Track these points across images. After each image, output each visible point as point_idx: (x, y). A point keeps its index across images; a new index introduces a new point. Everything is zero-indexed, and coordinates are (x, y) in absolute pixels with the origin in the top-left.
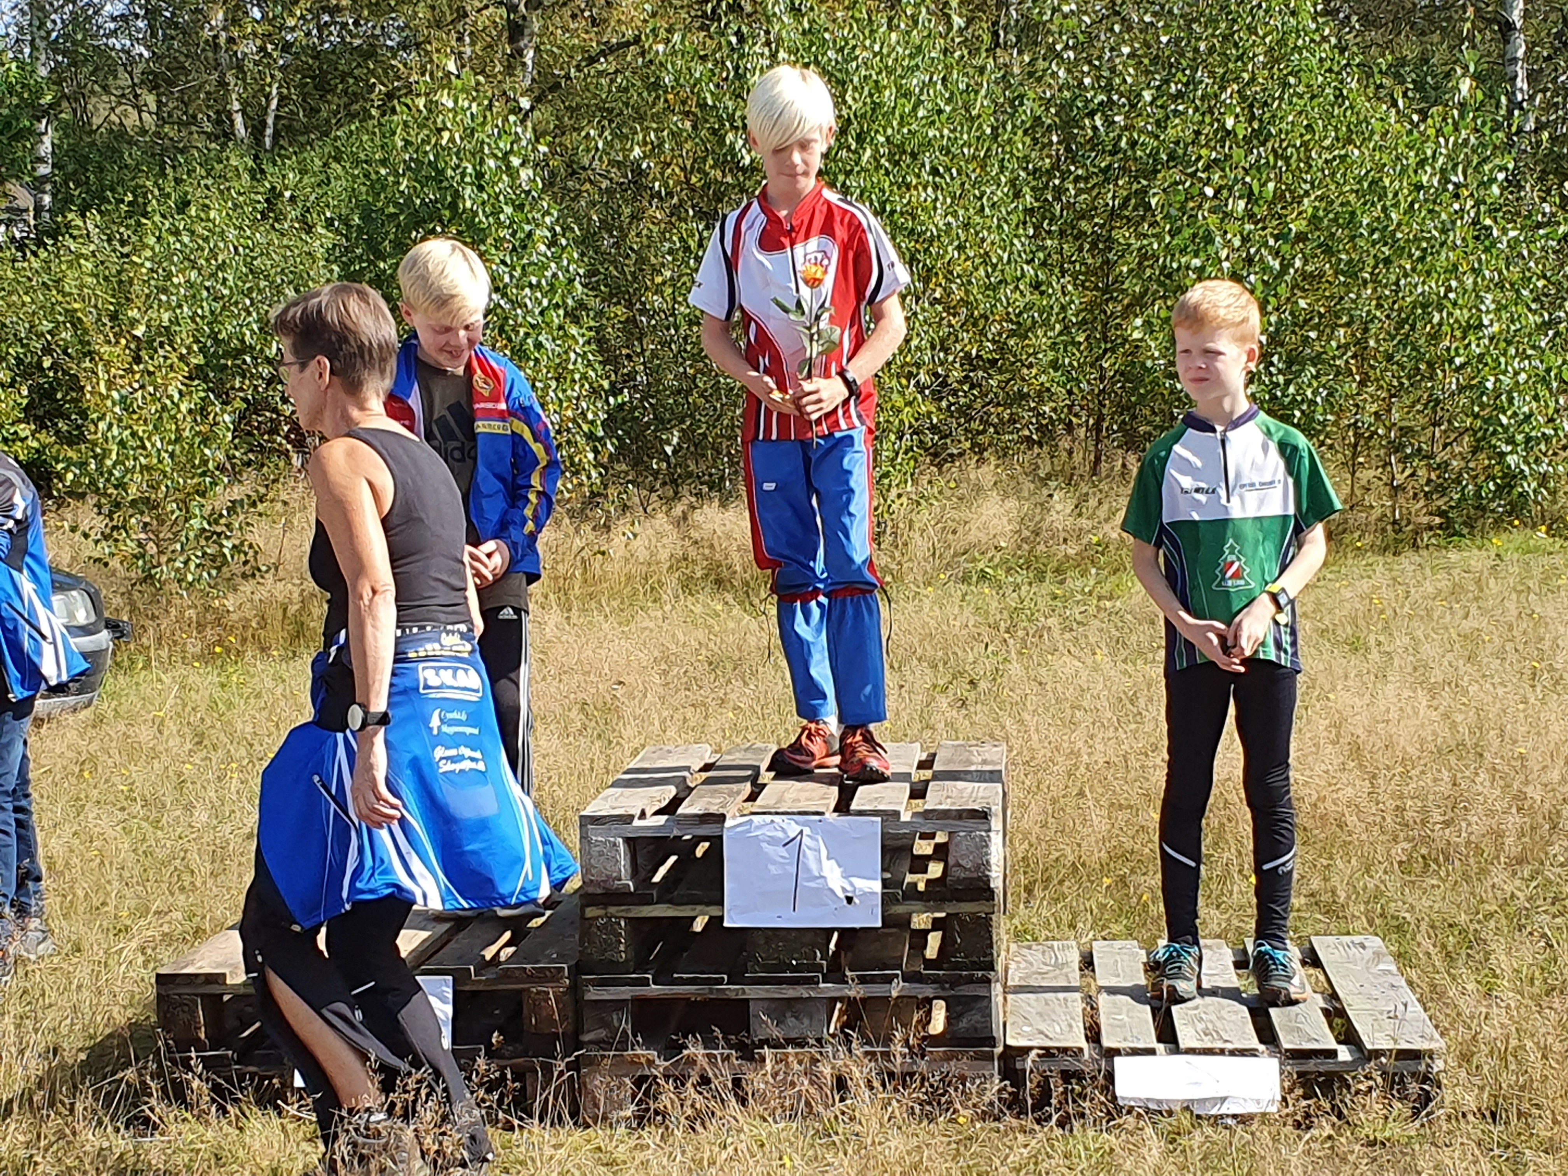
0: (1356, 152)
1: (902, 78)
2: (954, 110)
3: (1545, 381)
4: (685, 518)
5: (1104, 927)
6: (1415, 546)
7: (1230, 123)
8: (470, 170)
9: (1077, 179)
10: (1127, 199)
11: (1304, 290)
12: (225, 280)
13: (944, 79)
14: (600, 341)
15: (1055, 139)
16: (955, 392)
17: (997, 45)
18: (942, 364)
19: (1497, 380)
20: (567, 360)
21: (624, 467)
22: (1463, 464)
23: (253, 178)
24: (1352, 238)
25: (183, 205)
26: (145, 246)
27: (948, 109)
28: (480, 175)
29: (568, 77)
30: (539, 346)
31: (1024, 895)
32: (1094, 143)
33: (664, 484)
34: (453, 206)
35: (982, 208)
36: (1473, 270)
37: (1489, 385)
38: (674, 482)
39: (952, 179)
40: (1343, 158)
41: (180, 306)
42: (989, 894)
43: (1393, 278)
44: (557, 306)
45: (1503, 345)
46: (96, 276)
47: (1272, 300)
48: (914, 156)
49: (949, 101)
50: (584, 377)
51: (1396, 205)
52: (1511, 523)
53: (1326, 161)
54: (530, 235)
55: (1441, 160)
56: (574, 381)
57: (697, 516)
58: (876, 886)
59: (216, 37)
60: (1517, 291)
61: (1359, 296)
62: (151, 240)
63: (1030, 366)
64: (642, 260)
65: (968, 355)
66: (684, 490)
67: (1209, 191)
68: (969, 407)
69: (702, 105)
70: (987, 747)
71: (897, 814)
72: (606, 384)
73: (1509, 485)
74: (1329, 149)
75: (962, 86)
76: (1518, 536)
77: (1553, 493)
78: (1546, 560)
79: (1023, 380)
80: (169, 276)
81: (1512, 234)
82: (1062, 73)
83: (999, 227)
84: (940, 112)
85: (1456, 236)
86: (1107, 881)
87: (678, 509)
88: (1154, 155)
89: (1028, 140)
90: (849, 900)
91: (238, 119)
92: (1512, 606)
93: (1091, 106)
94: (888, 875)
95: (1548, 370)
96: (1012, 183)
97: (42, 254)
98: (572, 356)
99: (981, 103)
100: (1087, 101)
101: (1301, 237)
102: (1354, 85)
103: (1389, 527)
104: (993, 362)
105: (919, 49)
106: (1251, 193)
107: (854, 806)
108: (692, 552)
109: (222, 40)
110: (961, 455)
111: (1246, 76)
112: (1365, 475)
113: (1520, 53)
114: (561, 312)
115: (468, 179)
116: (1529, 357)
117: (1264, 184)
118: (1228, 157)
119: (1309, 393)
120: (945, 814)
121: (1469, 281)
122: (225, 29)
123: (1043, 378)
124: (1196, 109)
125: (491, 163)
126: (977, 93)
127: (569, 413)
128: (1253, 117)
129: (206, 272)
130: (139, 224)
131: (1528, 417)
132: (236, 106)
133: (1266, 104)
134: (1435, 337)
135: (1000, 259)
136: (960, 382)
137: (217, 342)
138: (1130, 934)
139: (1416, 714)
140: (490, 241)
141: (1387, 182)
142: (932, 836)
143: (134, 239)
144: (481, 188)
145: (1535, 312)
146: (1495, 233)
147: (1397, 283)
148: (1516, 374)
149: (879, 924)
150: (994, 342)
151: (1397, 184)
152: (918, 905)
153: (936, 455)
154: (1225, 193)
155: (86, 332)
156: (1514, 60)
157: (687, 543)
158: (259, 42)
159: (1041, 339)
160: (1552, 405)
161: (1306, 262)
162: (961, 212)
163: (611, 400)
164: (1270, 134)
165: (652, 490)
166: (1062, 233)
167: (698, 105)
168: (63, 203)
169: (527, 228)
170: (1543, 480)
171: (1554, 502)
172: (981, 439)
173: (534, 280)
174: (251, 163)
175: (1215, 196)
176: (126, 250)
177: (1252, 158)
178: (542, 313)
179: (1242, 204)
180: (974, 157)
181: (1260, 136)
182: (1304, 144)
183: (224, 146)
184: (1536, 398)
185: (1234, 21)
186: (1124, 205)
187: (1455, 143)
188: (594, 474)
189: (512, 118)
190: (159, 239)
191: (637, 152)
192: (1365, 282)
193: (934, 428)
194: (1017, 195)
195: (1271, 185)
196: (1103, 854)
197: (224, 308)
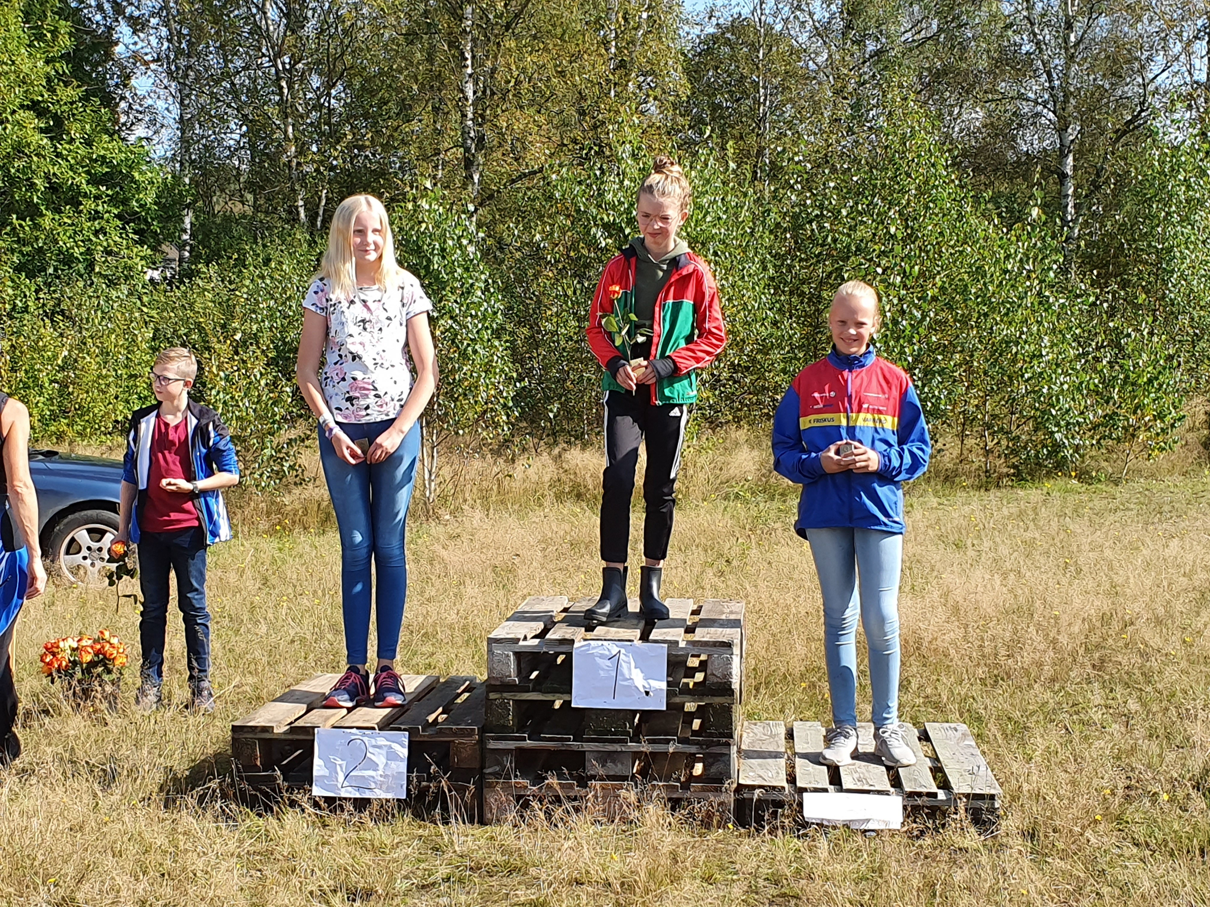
0: (969, 249)
1: (697, 197)
2: (728, 218)
3: (1079, 389)
4: (560, 456)
5: (801, 712)
6: (998, 486)
7: (893, 230)
8: (437, 246)
9: (801, 260)
10: (831, 273)
11: (935, 330)
12: (290, 306)
13: (723, 199)
14: (513, 349)
15: (788, 236)
16: (724, 386)
17: (756, 179)
18: (716, 368)
19: (1050, 388)
20: (492, 361)
21: (525, 424)
22: (1028, 437)
23: (310, 245)
24: (965, 301)
25: (267, 261)
26: (244, 286)
27: (725, 217)
28: (443, 250)
29: (498, 192)
30: (475, 352)
31: (754, 692)
32: (812, 238)
33: (548, 435)
34: (427, 268)
35: (743, 277)
36: (1037, 322)
37: (1045, 391)
38: (554, 434)
39: (726, 258)
40: (961, 252)
41: (263, 321)
42: (731, 692)
43: (989, 326)
44: (487, 328)
45: (1054, 367)
46: (214, 302)
47: (916, 336)
48: (703, 244)
49: (725, 212)
50: (502, 370)
51: (992, 282)
52: (1056, 474)
53: (951, 254)
54: (472, 285)
55: (1020, 256)
56: (495, 373)
57: (567, 456)
58: (663, 685)
59: (290, 162)
60: (1064, 335)
61: (968, 335)
62: (247, 282)
63: (770, 372)
64: (539, 302)
65: (732, 363)
66: (560, 439)
67: (879, 270)
68: (733, 394)
69: (578, 211)
70: (733, 603)
71: (677, 642)
72: (515, 375)
73: (1055, 451)
74: (953, 247)
75: (733, 204)
76: (1061, 482)
77: (1082, 456)
78: (1077, 497)
79: (765, 380)
80: (257, 303)
81: (1061, 301)
82: (793, 198)
83: (753, 288)
84: (720, 218)
85: (1028, 301)
86: (804, 685)
87: (556, 451)
88: (848, 246)
89: (772, 237)
90: (647, 693)
91: (302, 211)
92: (1054, 524)
93: (811, 217)
94: (671, 679)
95: (1081, 383)
96: (763, 262)
97: (183, 288)
98: (495, 358)
99: (744, 214)
100: (808, 214)
101: (934, 299)
102: (969, 209)
103: (982, 475)
104: (747, 368)
105: (708, 181)
106: (905, 272)
107: (651, 637)
108: (564, 477)
109: (294, 164)
110: (727, 423)
111: (904, 202)
112: (970, 442)
113: (1070, 192)
114: (489, 332)
115: (436, 252)
116: (1070, 375)
117: (912, 268)
118: (892, 250)
119: (936, 393)
120: (706, 644)
121: (1035, 329)
122: (295, 157)
123: (777, 379)
124: (873, 221)
125: (450, 242)
126: (742, 207)
127: (493, 392)
128: (907, 227)
129: (280, 301)
130: (240, 271)
131: (1067, 411)
132: (301, 203)
133: (915, 218)
134: (1014, 361)
135: (753, 307)
136: (728, 380)
137: (285, 343)
138: (816, 718)
139: (994, 589)
140: (448, 288)
141: (987, 268)
142: (699, 656)
143: (237, 280)
144: (444, 258)
145: (1073, 348)
146: (1051, 300)
147: (991, 328)
148: (1062, 384)
149: (664, 708)
150: (748, 355)
151: (993, 269)
152: (688, 697)
153: (712, 422)
154: (889, 272)
155: (207, 335)
156: (1068, 195)
157: (561, 471)
158: (315, 166)
159: (776, 355)
160: (1083, 404)
161: (936, 315)
162: (730, 278)
163: (518, 384)
164: (917, 236)
165: (541, 439)
166: (791, 293)
167: (576, 211)
168: (196, 258)
169: (471, 281)
170: (1077, 448)
171: (1083, 462)
172: (739, 414)
173: (473, 313)
174: (308, 237)
175: (883, 273)
176: (232, 287)
177: (906, 252)
178: (478, 332)
179: (899, 279)
180: (740, 246)
181: (910, 238)
182: (938, 243)
183: (293, 227)
184: (1073, 399)
185: (898, 169)
186: (829, 276)
187: (1028, 246)
188: (506, 428)
189: (463, 216)
190: (252, 280)
191: (538, 237)
192: (972, 327)
193: (710, 406)
194: (765, 269)
195: (917, 268)
196: (803, 668)
197: (289, 323)
